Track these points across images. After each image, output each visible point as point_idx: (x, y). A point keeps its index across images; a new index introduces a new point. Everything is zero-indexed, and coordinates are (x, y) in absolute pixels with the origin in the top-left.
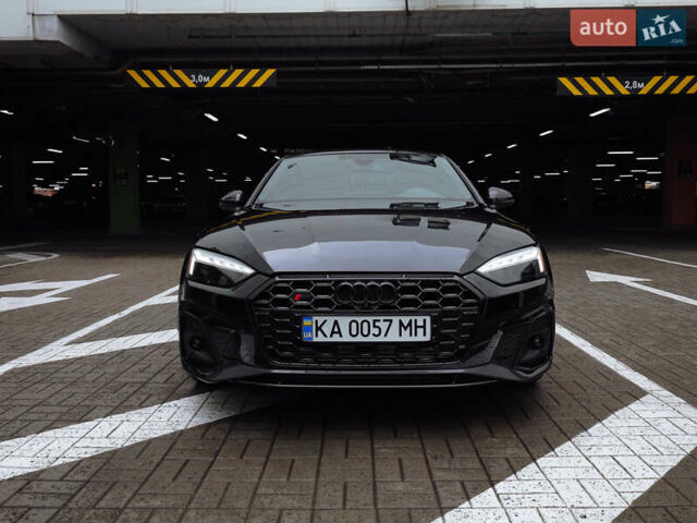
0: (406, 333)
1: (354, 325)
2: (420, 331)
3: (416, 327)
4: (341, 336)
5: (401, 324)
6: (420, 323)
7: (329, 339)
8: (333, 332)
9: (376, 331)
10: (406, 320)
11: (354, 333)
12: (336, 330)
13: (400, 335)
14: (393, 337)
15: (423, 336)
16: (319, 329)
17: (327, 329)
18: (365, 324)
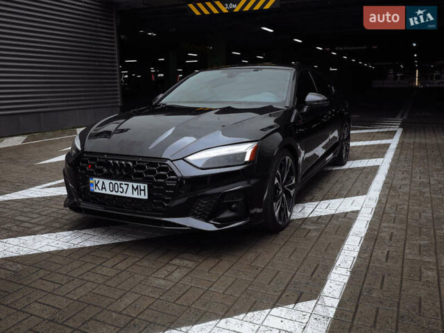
0: (135, 193)
1: (111, 185)
2: (142, 192)
3: (141, 190)
4: (106, 190)
5: (133, 187)
6: (142, 188)
7: (100, 192)
8: (102, 188)
9: (121, 190)
10: (135, 185)
11: (111, 189)
12: (104, 187)
13: (133, 194)
14: (129, 194)
15: (144, 196)
16: (96, 185)
17: (100, 185)
18: (116, 185)
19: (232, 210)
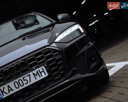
0: (38, 77)
1: (16, 84)
2: (43, 74)
3: (40, 73)
4: (13, 90)
5: (34, 74)
6: (41, 70)
7: (9, 94)
8: (9, 91)
9: (26, 82)
10: (35, 72)
11: (17, 87)
12: (10, 89)
13: (36, 79)
14: (33, 81)
16: (3, 92)
18: (20, 81)
19: (94, 62)
